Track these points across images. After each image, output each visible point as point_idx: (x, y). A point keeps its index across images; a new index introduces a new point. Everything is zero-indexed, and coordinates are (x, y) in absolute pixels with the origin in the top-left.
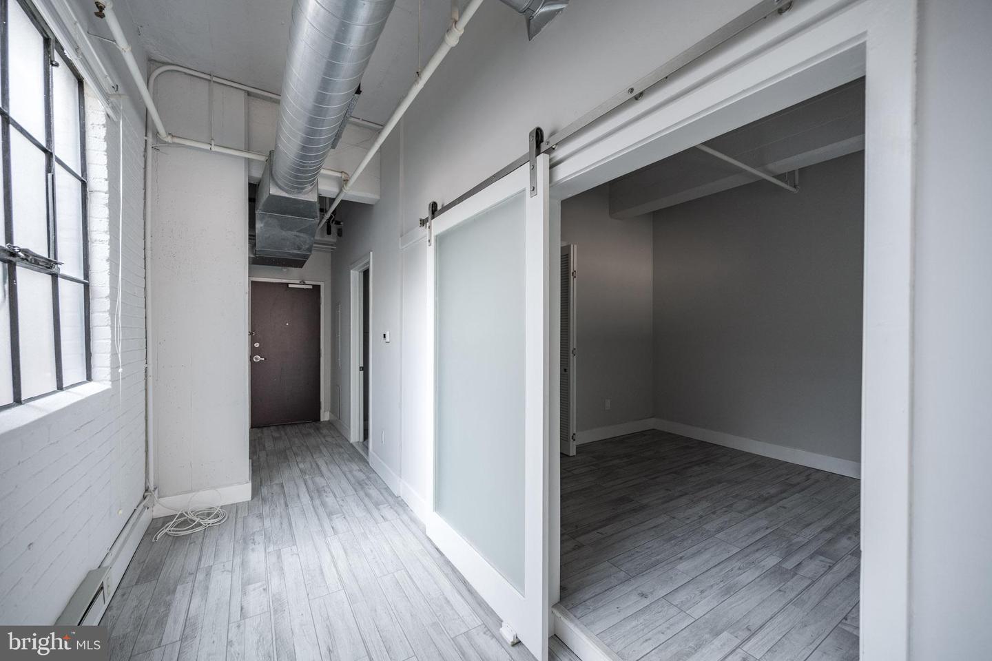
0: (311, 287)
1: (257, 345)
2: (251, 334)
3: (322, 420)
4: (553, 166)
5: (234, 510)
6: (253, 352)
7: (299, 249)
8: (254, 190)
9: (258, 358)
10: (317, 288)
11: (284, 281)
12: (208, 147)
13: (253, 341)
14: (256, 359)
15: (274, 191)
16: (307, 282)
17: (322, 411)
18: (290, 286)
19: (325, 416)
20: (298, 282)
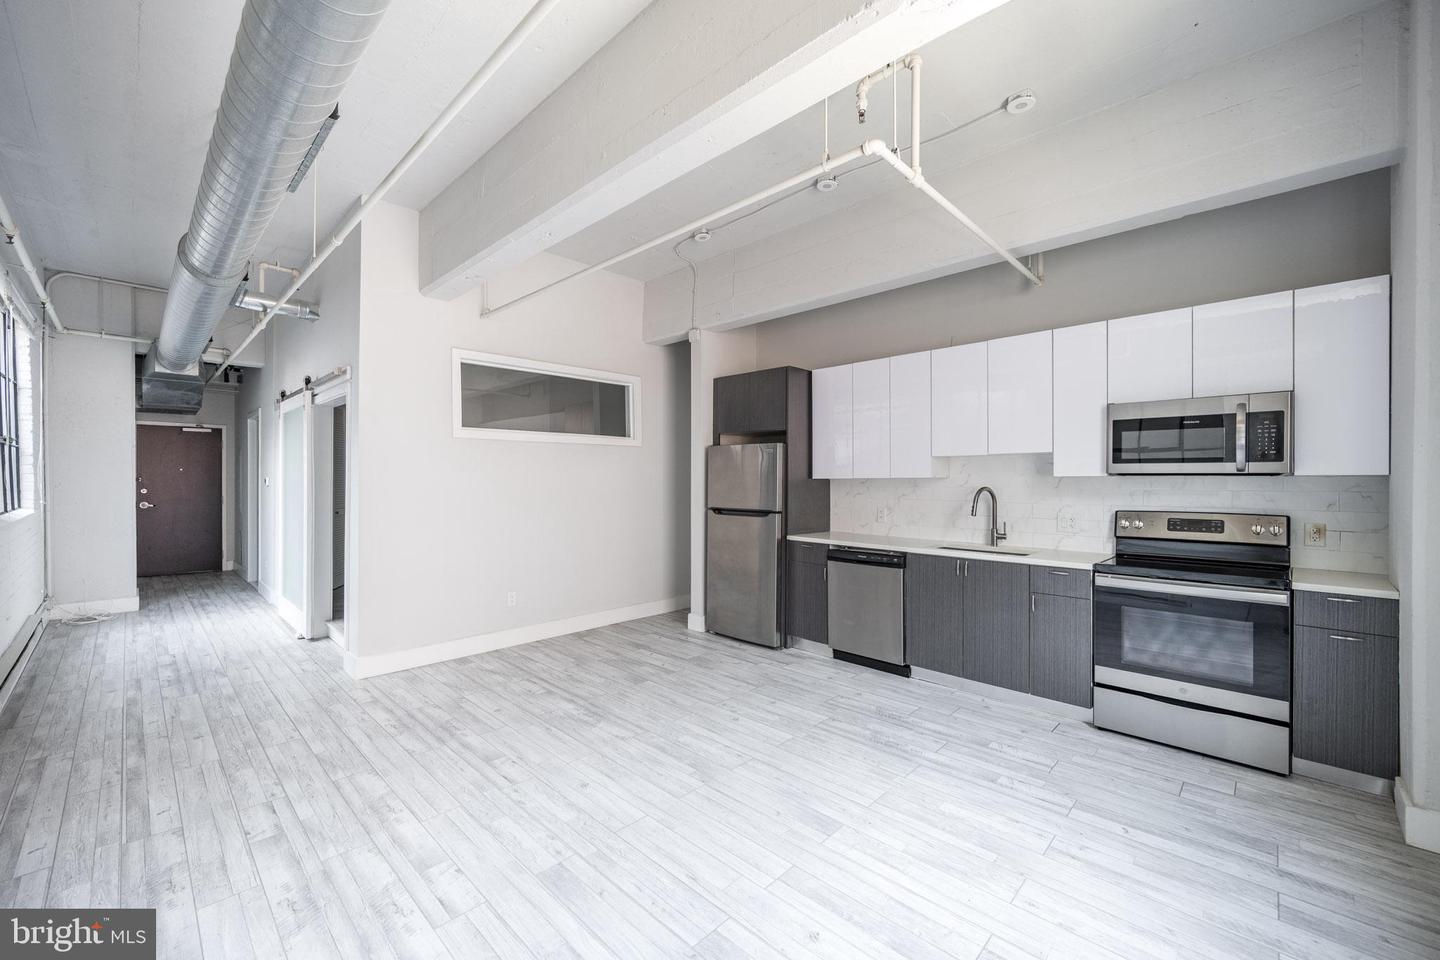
0: (210, 431)
1: (144, 491)
2: (137, 479)
3: (224, 569)
4: (314, 396)
5: (124, 616)
6: (140, 498)
7: (188, 403)
8: (140, 360)
9: (145, 505)
10: (218, 432)
11: (177, 425)
12: (98, 336)
13: (139, 486)
14: (143, 505)
15: (158, 369)
16: (205, 426)
17: (224, 560)
18: (184, 429)
19: (228, 565)
20: (194, 425)
